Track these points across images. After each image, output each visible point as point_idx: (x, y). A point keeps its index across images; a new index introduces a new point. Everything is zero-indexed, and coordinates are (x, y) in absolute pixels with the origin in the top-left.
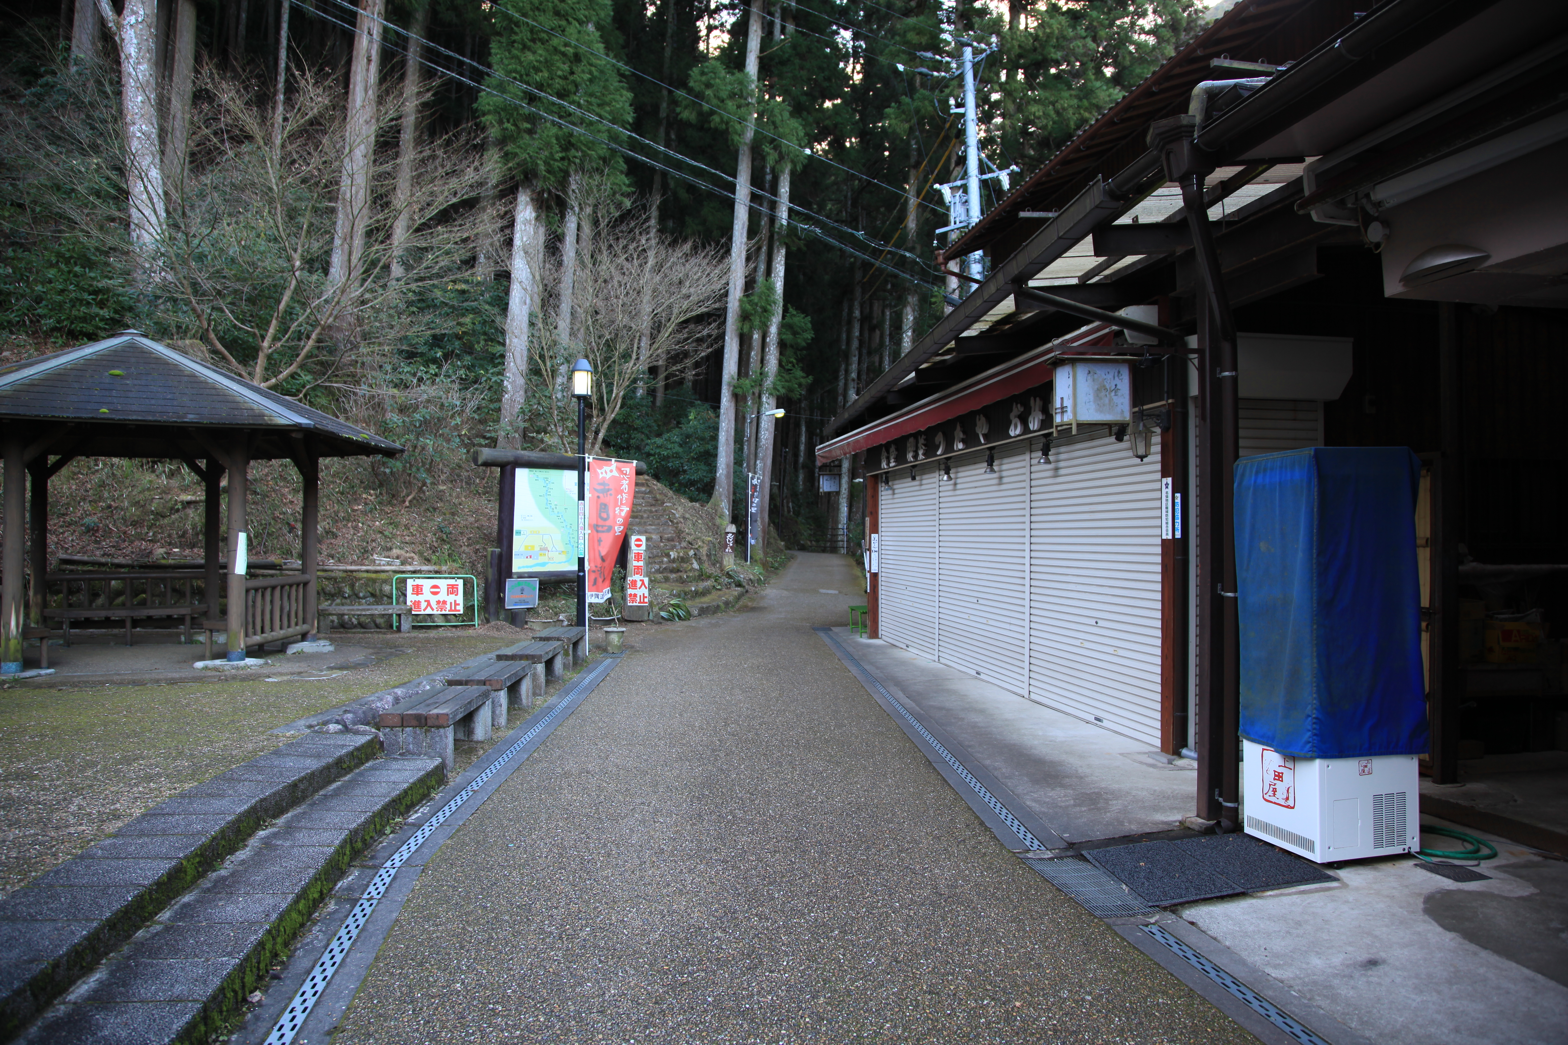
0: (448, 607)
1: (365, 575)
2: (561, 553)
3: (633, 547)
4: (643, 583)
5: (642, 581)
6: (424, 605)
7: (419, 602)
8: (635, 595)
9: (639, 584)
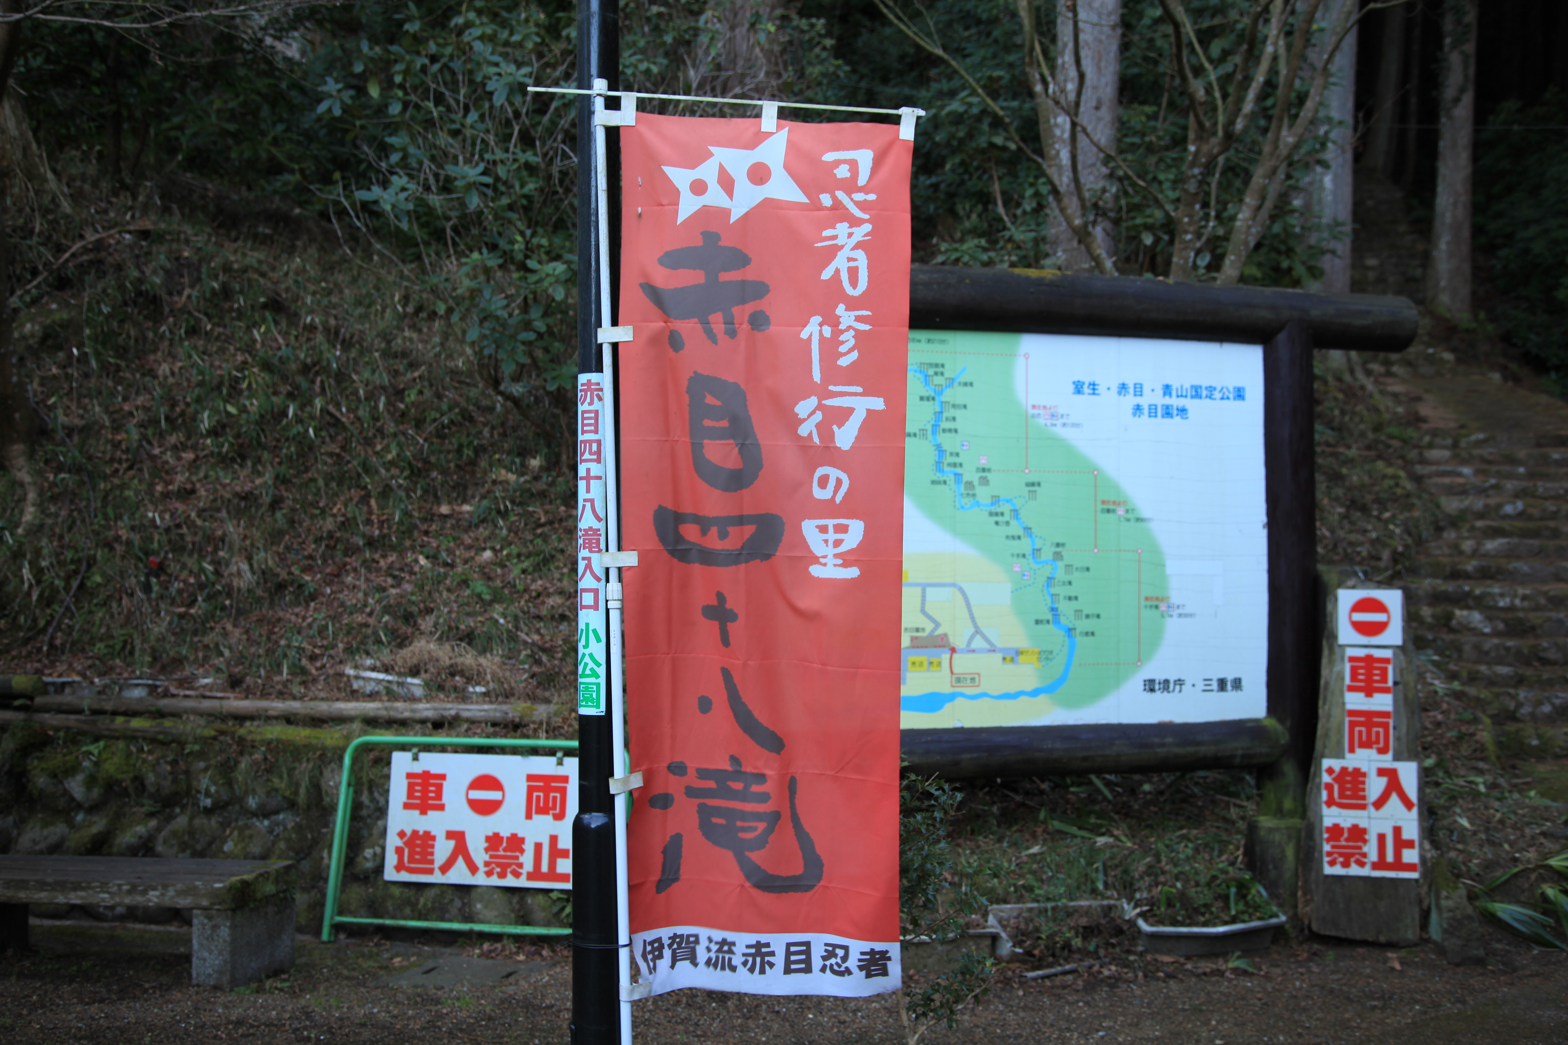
0: (527, 860)
1: (276, 731)
2: (1013, 656)
3: (1346, 634)
4: (1394, 784)
5: (1391, 775)
6: (443, 849)
7: (428, 837)
8: (1358, 834)
9: (1375, 786)
